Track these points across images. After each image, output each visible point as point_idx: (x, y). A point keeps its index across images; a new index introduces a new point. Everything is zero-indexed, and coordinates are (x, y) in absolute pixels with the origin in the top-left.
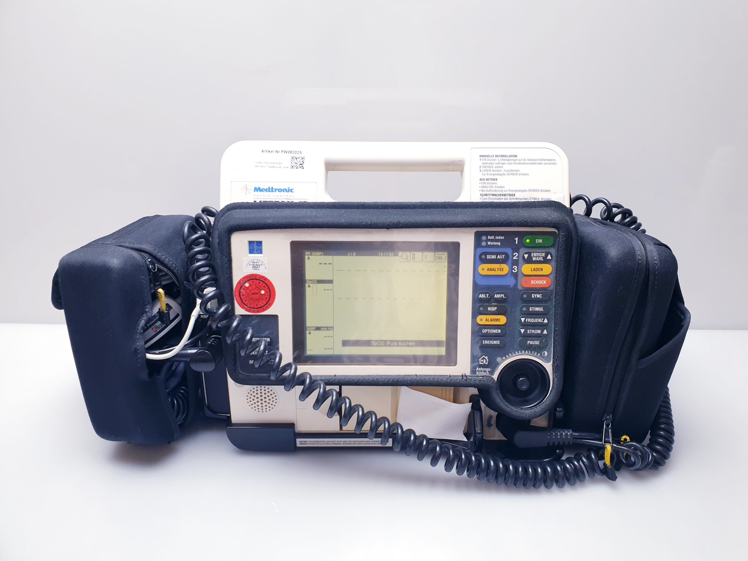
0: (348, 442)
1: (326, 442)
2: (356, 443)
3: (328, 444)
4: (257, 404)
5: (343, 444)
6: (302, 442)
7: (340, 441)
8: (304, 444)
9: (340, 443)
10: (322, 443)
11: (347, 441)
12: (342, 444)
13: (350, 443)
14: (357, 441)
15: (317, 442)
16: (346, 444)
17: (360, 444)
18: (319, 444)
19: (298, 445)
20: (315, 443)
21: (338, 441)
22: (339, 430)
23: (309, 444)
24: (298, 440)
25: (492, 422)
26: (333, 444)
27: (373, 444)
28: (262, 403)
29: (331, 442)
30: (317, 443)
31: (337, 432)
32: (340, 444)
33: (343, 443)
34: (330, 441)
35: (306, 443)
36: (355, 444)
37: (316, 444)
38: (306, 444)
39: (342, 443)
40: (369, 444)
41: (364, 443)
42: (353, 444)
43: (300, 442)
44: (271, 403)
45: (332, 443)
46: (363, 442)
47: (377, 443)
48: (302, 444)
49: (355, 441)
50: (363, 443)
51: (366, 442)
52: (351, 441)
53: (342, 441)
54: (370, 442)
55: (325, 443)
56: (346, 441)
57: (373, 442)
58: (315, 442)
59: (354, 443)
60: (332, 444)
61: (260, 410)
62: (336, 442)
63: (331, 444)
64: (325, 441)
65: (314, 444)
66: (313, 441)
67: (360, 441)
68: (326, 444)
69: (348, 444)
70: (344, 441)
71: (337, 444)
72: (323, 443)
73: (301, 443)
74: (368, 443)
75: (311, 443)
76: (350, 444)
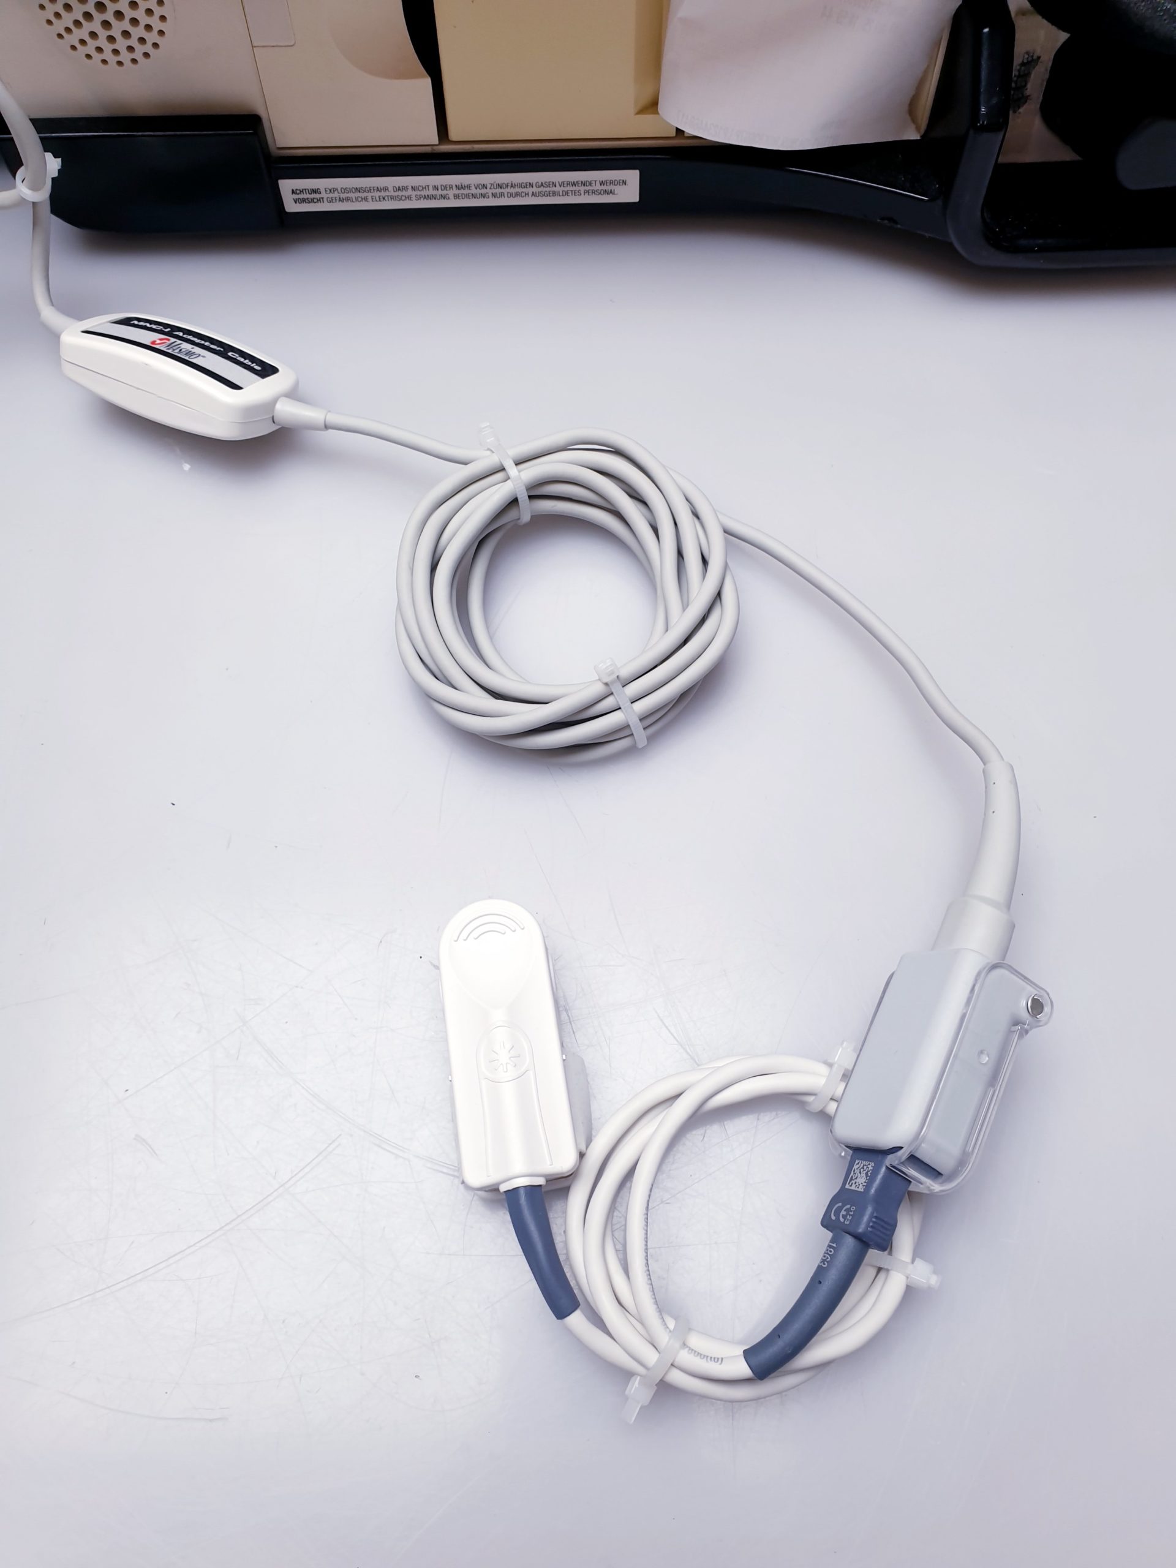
0: (473, 191)
1: (391, 189)
2: (505, 191)
3: (401, 199)
4: (88, 27)
5: (456, 197)
6: (301, 191)
7: (445, 188)
8: (312, 201)
9: (444, 193)
10: (377, 194)
11: (469, 187)
12: (452, 197)
13: (484, 191)
14: (507, 186)
15: (358, 190)
16: (467, 196)
17: (518, 194)
18: (366, 199)
19: (291, 206)
20: (350, 195)
21: (436, 188)
22: (436, 141)
23: (331, 201)
24: (287, 186)
25: (1029, 86)
26: (419, 198)
27: (567, 193)
28: (106, 24)
29: (410, 192)
30: (358, 194)
31: (428, 150)
32: (443, 197)
33: (457, 192)
34: (405, 188)
35: (317, 196)
36: (502, 195)
37: (357, 199)
38: (319, 200)
39: (451, 193)
40: (555, 194)
41: (535, 189)
42: (494, 195)
43: (293, 192)
44: (142, 24)
45: (414, 193)
46: (531, 185)
47: (582, 189)
48: (303, 201)
49: (500, 186)
50: (530, 190)
51: (542, 189)
52: (484, 186)
53: (451, 187)
54: (557, 189)
55: (387, 193)
56: (465, 183)
57: (566, 189)
58: (350, 190)
59: (499, 191)
60: (414, 198)
61: (108, 54)
62: (431, 192)
63: (409, 198)
64: (386, 189)
65: (348, 199)
66: (345, 190)
67: (520, 185)
68: (392, 198)
69: (474, 196)
70: (458, 184)
71: (433, 197)
72: (383, 194)
73: (301, 196)
74: (548, 189)
75: (336, 195)
76: (483, 196)
